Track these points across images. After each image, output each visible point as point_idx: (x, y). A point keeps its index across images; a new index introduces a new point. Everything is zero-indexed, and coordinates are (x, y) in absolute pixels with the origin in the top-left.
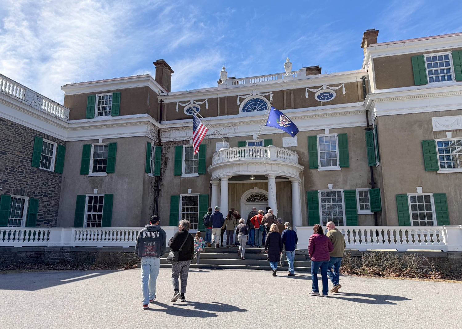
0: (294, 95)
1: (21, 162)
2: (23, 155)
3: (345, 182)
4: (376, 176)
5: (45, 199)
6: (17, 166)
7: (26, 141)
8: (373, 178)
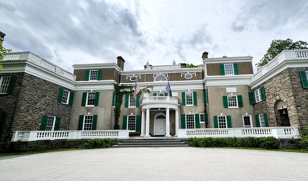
0: (177, 76)
1: (53, 100)
2: (54, 97)
3: (195, 111)
4: (207, 109)
5: (64, 117)
8: (205, 109)
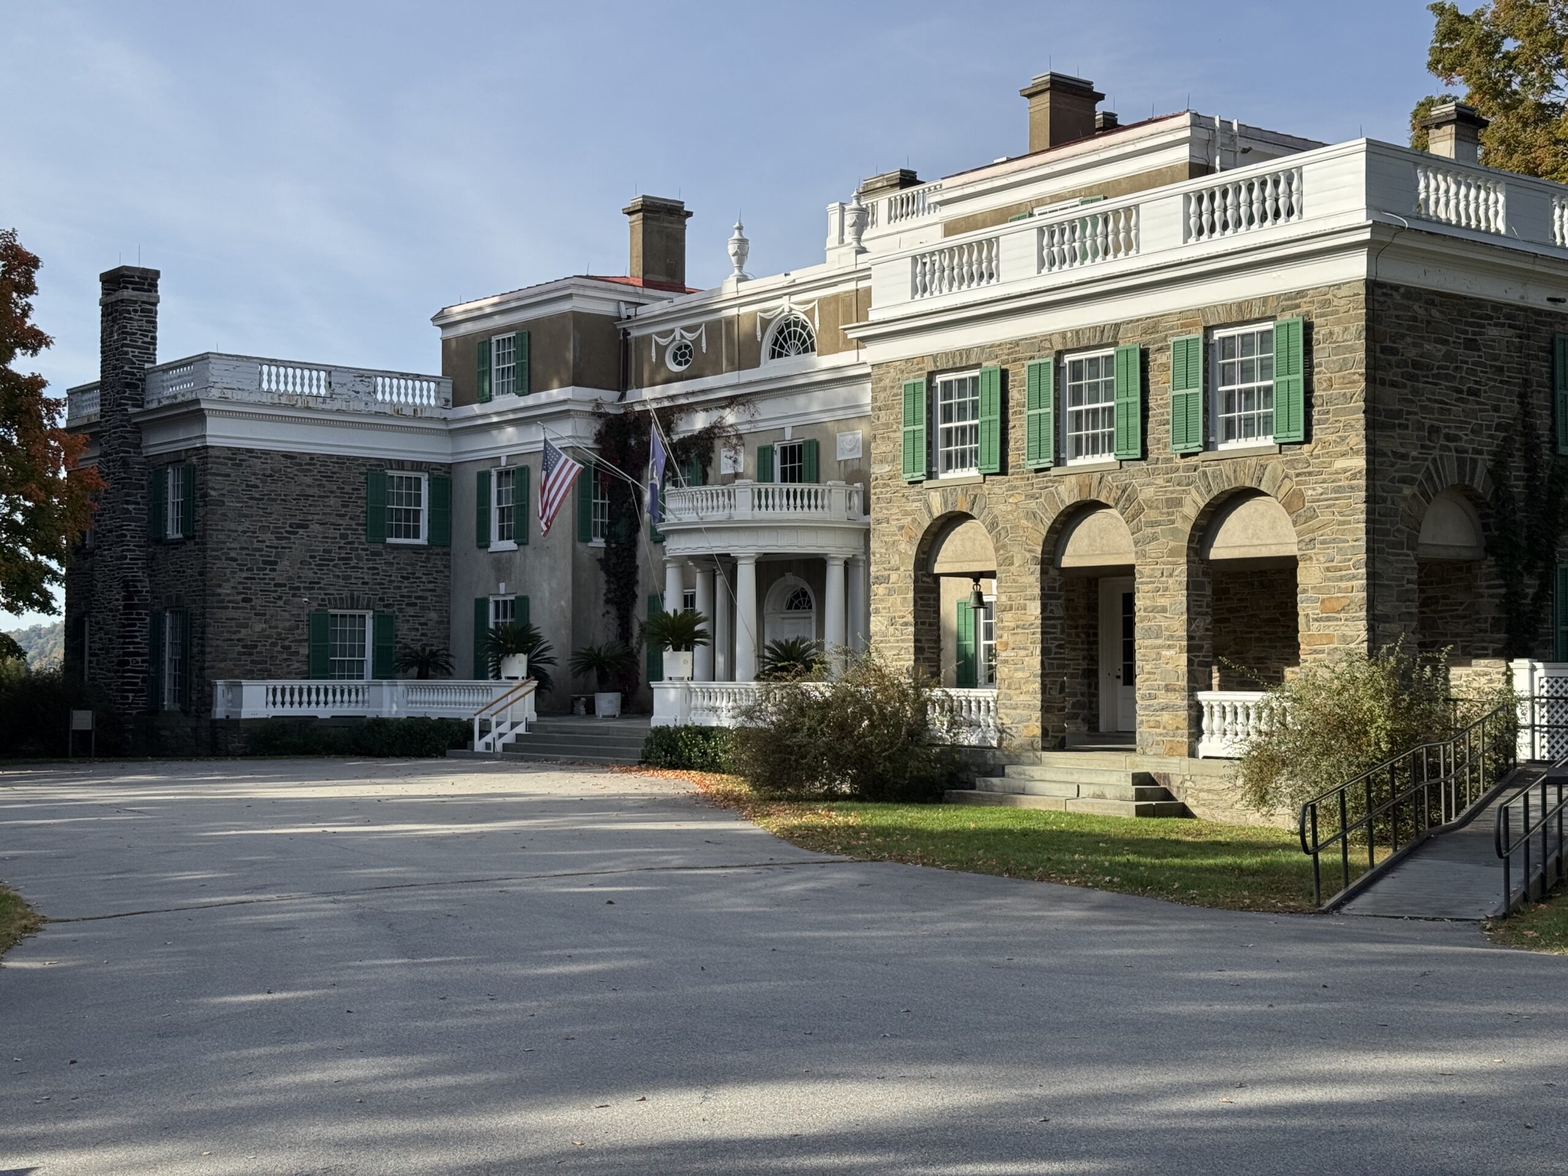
1: (343, 536)
2: (344, 522)
5: (411, 611)
6: (334, 548)
7: (348, 489)
